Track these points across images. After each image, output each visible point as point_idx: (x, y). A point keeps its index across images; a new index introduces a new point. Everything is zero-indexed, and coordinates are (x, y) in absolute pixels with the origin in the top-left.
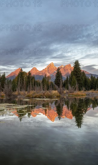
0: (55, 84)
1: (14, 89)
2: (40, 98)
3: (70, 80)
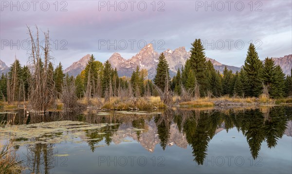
0: (156, 84)
1: (80, 95)
2: (128, 110)
3: (183, 77)
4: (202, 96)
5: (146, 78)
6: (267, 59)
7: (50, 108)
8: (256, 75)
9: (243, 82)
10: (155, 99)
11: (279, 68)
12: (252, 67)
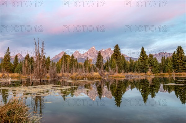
0: (96, 66)
1: (58, 71)
2: (82, 79)
3: (110, 63)
4: (119, 72)
5: (92, 63)
6: (150, 54)
7: (43, 78)
8: (145, 62)
9: (139, 65)
10: (96, 74)
11: (156, 59)
12: (143, 58)
